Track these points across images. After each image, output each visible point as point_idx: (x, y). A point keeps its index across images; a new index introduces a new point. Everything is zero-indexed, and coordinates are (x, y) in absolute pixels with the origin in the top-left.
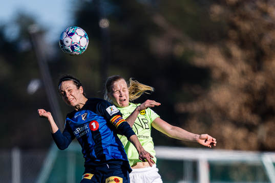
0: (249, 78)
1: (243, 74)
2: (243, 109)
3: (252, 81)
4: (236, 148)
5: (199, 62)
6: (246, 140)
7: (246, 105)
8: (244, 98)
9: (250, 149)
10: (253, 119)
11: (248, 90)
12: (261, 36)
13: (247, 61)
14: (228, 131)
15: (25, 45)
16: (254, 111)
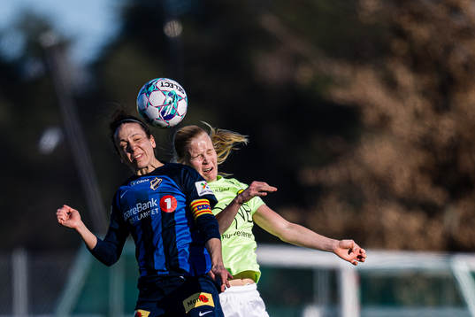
0: (427, 123)
1: (418, 116)
2: (418, 178)
3: (433, 129)
4: (406, 247)
5: (339, 95)
6: (422, 233)
7: (422, 170)
8: (419, 158)
9: (430, 248)
10: (436, 195)
11: (426, 144)
12: (449, 49)
13: (424, 93)
14: (392, 216)
15: (34, 69)
16: (437, 181)
